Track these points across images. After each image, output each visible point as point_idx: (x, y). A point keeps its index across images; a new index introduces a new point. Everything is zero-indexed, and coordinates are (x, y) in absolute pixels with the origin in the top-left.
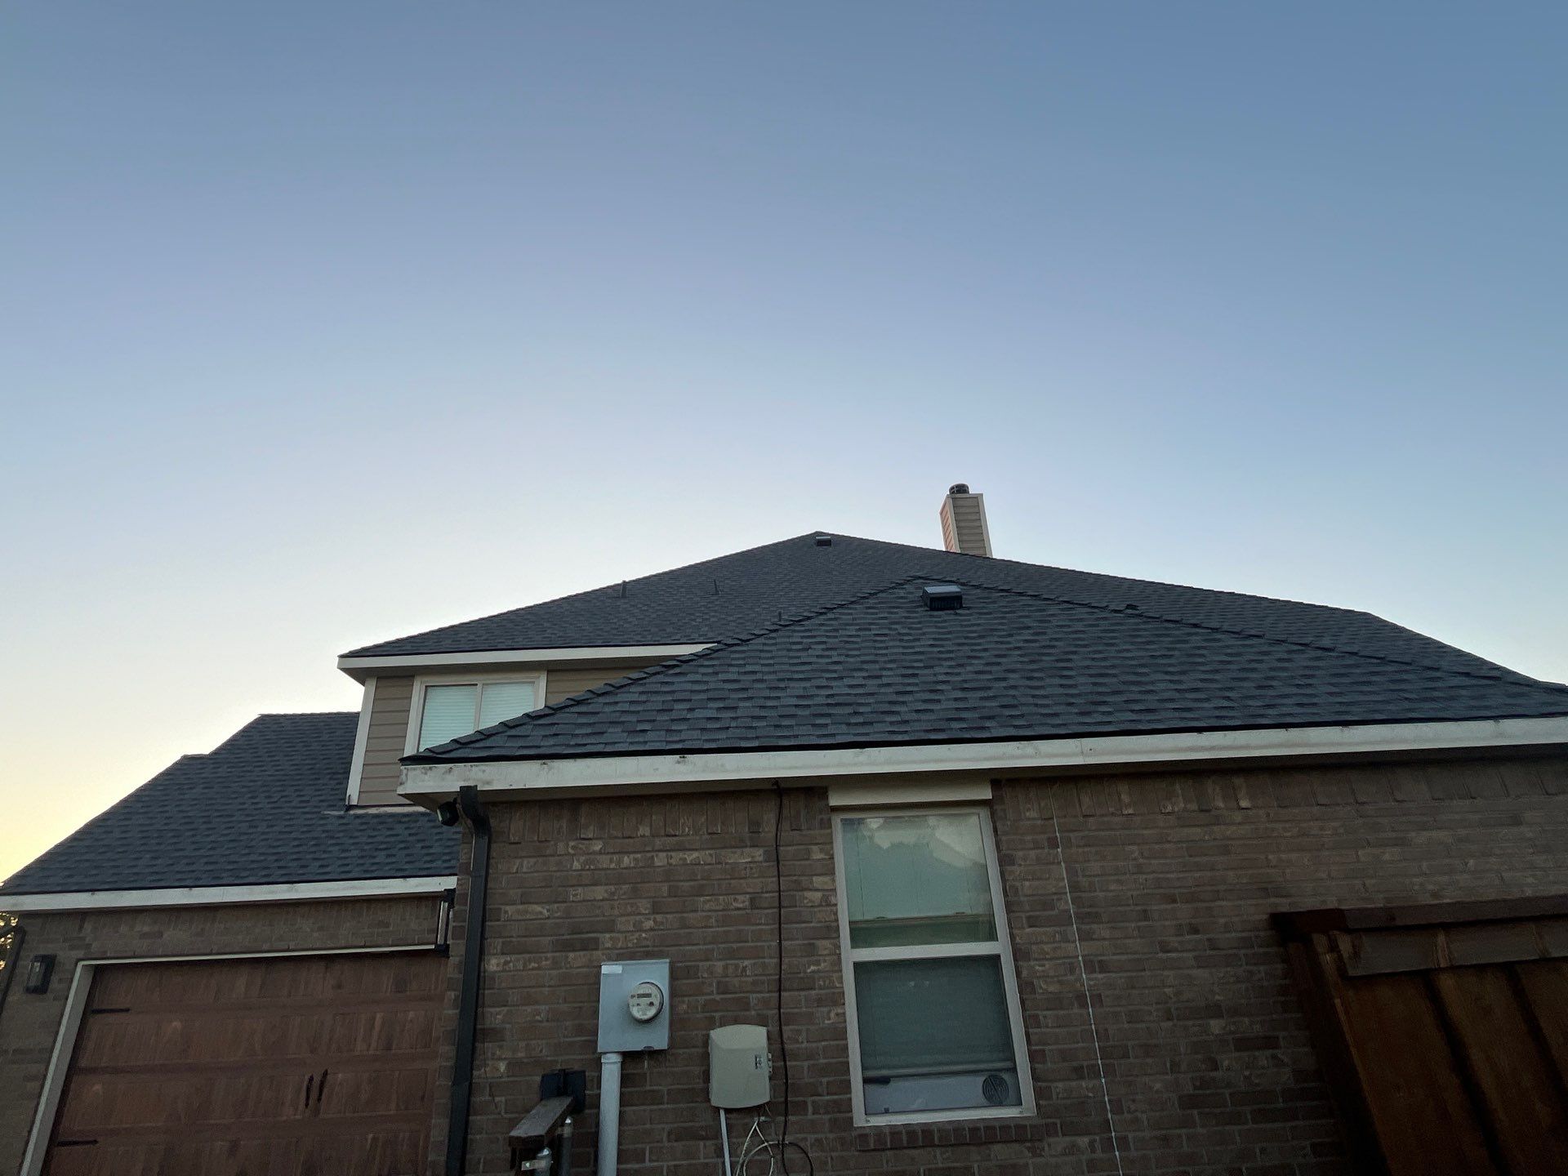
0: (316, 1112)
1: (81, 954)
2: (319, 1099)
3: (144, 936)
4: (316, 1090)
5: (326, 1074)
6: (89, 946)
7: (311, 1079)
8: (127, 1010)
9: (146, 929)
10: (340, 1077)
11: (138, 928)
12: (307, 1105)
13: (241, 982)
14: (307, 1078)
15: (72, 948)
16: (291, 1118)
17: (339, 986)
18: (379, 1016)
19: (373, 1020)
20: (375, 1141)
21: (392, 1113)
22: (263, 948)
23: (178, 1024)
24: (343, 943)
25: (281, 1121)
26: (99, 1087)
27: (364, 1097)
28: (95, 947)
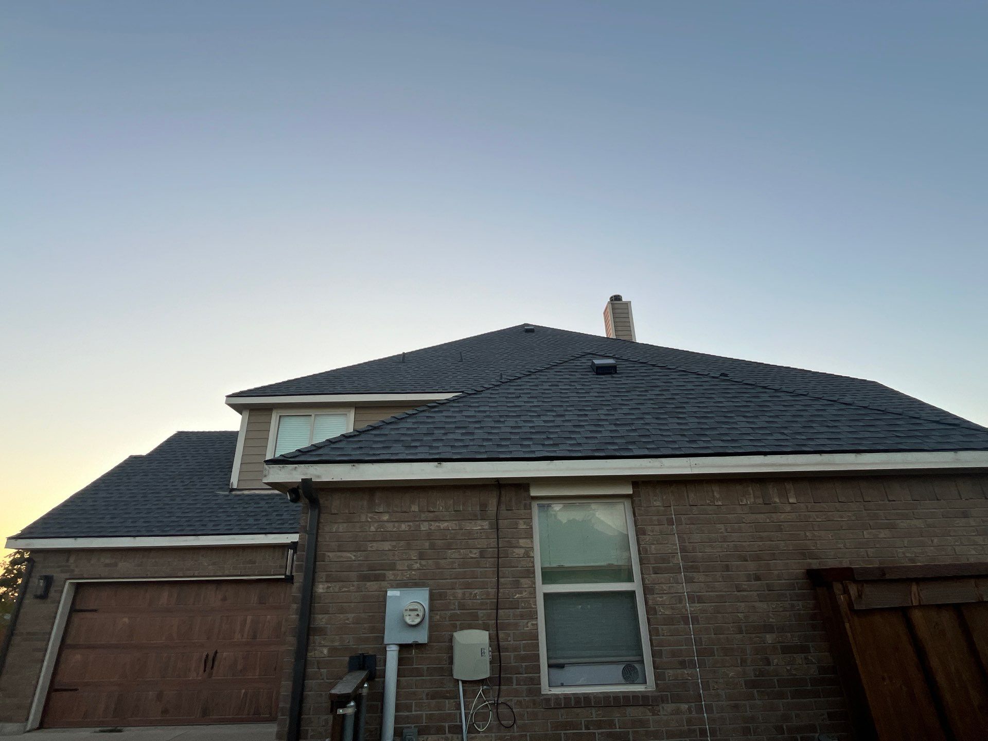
0: (210, 675)
1: (68, 575)
2: (212, 668)
3: (107, 565)
4: (210, 662)
5: (216, 652)
6: (73, 571)
7: (207, 656)
8: (95, 611)
9: (108, 561)
10: (225, 655)
11: (102, 561)
12: (205, 671)
13: (165, 597)
14: (205, 654)
15: (62, 572)
16: (195, 678)
17: (224, 599)
18: (249, 618)
19: (245, 620)
20: (246, 694)
21: (257, 677)
22: (179, 575)
23: (126, 620)
24: (227, 572)
25: (189, 680)
26: (78, 657)
27: (239, 667)
28: (77, 572)
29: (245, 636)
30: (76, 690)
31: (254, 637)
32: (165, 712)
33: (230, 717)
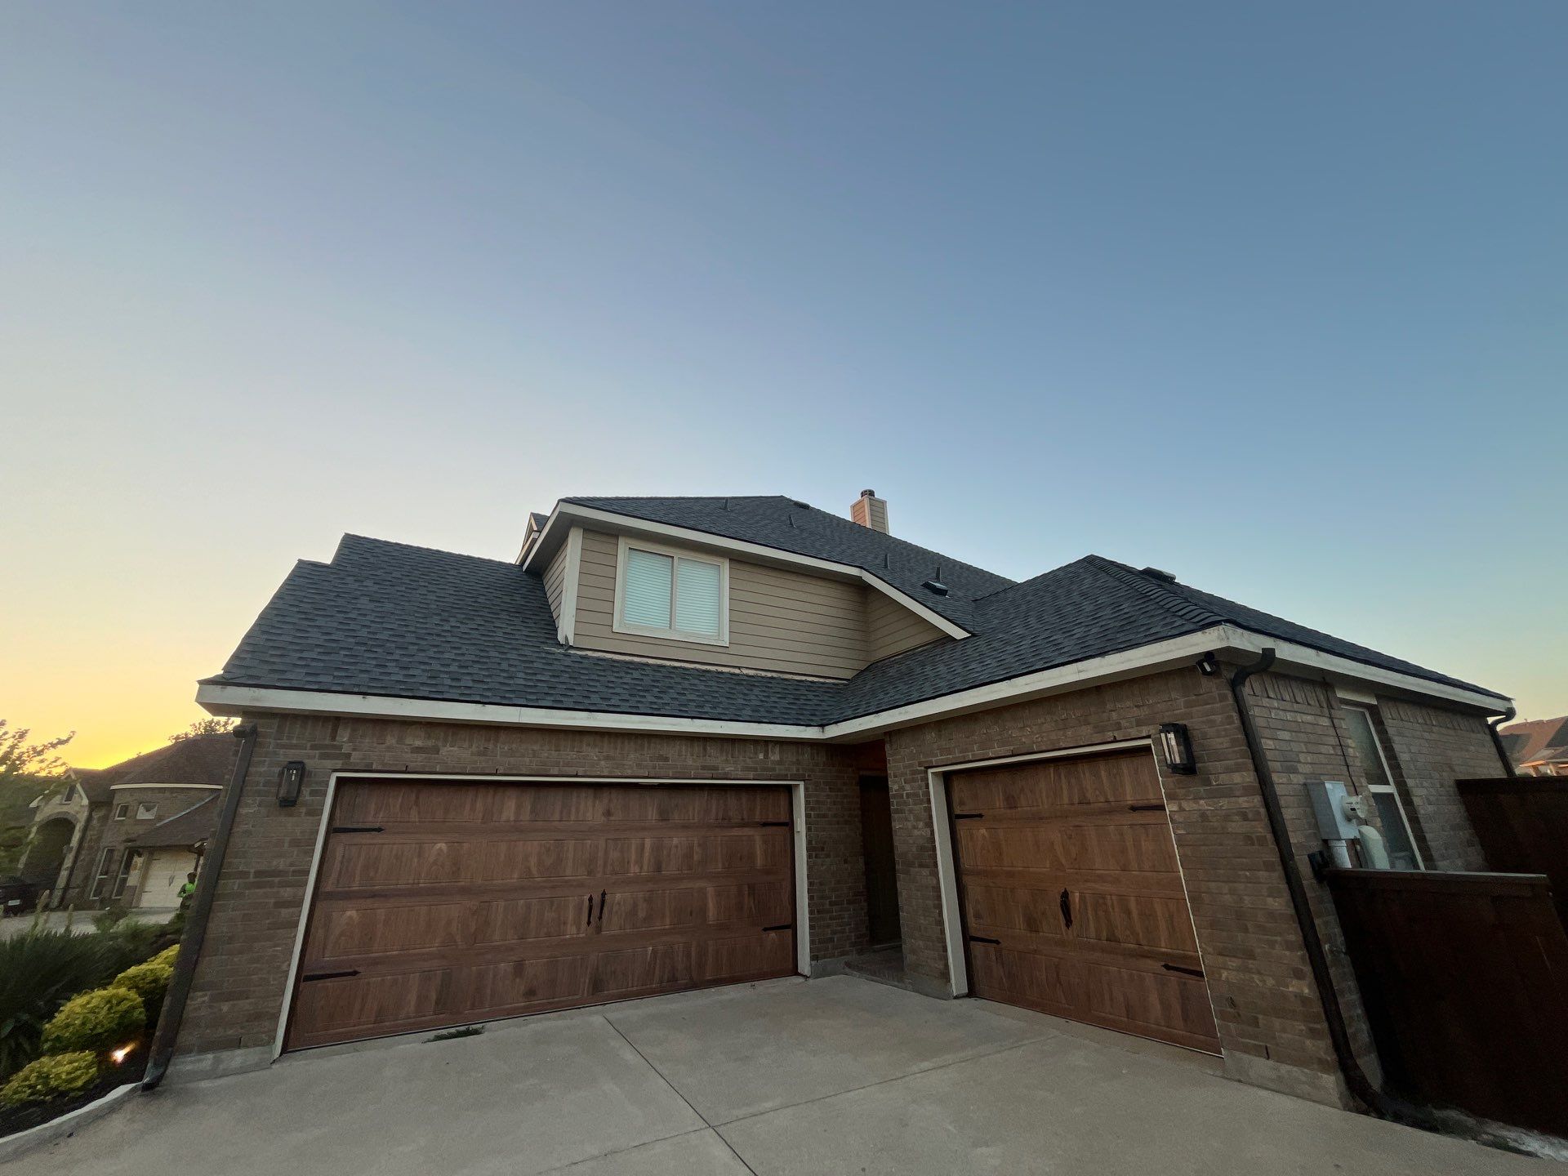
0: (599, 930)
1: (339, 764)
2: (600, 918)
3: (418, 750)
4: (597, 909)
5: (604, 894)
6: (348, 756)
7: (591, 899)
8: (379, 830)
9: (418, 743)
10: (619, 897)
11: (409, 741)
12: (589, 923)
13: (510, 807)
14: (586, 898)
15: (324, 756)
16: (575, 936)
17: (608, 813)
18: (648, 842)
19: (643, 845)
20: (654, 952)
21: (667, 927)
22: (552, 772)
23: (442, 846)
24: (629, 772)
25: (565, 939)
26: (351, 913)
27: (641, 914)
28: (356, 757)
29: (645, 868)
30: (355, 973)
31: (659, 869)
32: (531, 993)
33: (635, 988)
